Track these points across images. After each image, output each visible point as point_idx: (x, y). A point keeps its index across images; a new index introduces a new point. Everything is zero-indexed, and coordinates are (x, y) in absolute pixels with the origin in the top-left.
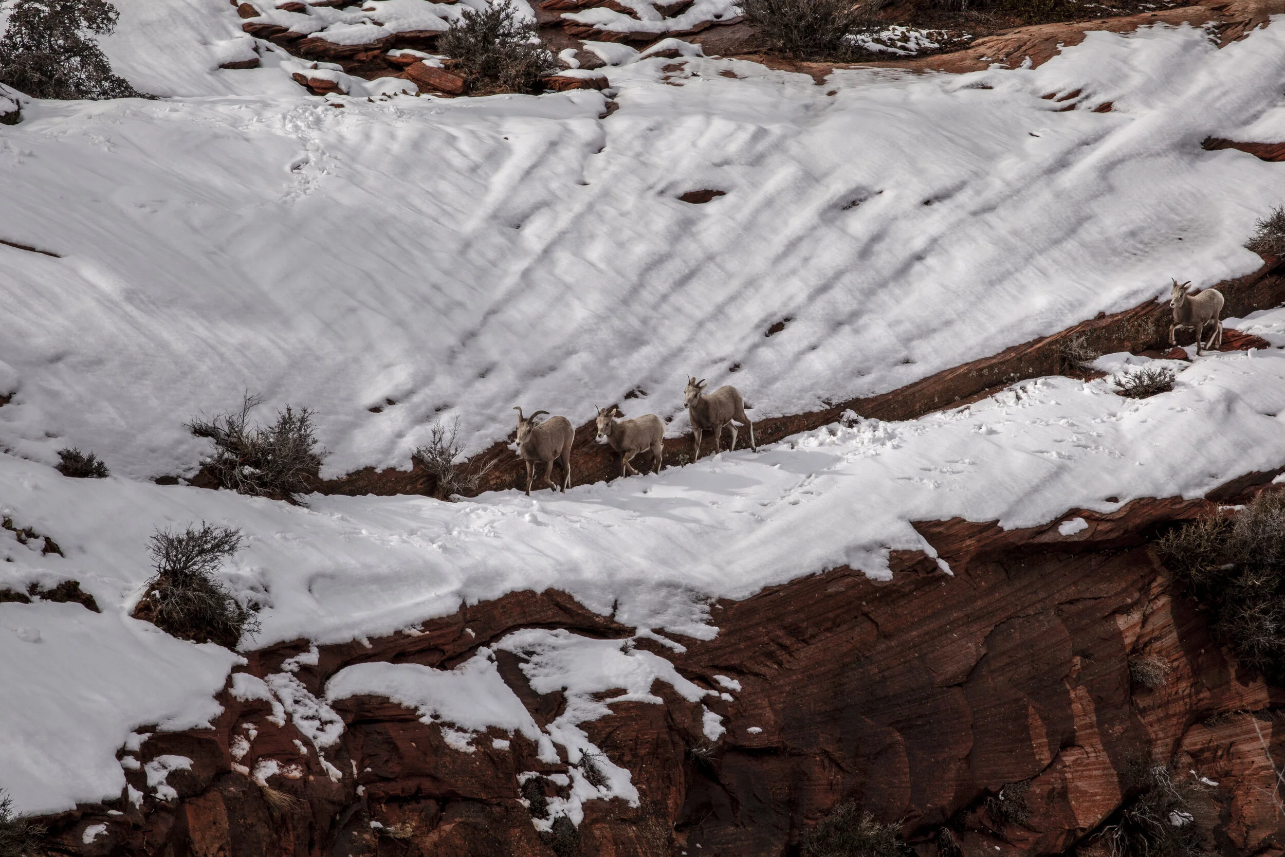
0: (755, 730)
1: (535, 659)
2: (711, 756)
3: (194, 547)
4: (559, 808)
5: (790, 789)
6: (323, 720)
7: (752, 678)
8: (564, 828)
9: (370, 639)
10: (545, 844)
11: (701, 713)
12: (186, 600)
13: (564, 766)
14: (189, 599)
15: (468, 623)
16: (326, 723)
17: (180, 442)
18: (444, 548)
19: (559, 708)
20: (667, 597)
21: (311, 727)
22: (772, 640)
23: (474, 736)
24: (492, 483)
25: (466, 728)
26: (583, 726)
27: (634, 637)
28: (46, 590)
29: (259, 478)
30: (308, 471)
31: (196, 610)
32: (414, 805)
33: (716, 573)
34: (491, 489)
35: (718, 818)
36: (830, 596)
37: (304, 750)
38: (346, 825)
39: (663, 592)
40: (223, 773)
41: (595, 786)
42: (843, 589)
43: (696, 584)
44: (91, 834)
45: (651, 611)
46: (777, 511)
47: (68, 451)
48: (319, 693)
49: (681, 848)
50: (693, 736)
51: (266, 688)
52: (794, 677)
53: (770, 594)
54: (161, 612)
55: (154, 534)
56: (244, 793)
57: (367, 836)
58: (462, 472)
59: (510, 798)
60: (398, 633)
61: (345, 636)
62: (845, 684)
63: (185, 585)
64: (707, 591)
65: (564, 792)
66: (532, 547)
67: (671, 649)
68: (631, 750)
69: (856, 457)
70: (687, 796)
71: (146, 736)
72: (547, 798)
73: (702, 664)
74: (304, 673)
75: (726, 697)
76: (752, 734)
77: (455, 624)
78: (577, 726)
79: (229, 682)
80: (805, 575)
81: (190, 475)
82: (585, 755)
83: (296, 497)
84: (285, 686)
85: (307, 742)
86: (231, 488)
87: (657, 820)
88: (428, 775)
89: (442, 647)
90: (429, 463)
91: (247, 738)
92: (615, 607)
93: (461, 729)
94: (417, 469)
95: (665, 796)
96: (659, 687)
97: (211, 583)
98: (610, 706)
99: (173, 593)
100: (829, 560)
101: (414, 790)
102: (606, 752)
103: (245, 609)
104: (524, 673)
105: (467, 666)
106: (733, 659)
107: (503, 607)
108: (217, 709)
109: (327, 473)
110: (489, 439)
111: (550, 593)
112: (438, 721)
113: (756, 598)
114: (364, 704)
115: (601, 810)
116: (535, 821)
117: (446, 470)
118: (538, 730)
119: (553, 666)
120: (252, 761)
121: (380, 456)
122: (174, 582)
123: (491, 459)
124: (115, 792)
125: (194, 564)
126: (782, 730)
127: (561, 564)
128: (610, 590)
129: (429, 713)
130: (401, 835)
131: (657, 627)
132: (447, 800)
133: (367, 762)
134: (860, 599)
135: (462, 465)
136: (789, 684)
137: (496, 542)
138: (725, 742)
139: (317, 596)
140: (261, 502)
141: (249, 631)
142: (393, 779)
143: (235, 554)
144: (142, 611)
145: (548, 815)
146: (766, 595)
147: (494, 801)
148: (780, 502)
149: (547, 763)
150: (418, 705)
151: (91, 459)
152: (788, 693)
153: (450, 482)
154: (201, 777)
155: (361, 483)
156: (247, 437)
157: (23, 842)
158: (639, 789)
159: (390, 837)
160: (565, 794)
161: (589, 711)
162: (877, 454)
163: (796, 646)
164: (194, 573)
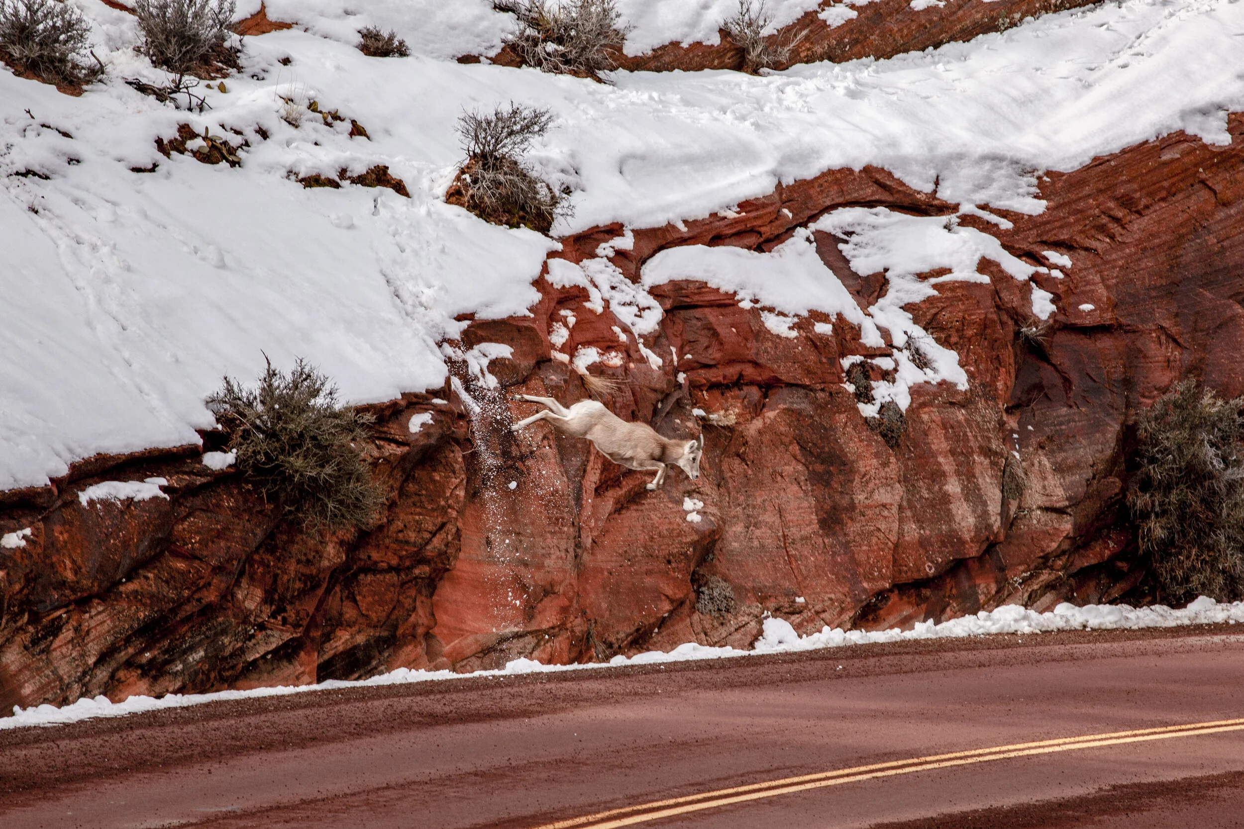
0: (1087, 307)
1: (854, 239)
2: (1040, 335)
3: (503, 128)
4: (886, 393)
5: (1124, 366)
6: (641, 306)
7: (1083, 253)
8: (891, 413)
9: (685, 222)
10: (872, 429)
11: (1030, 291)
12: (498, 184)
13: (888, 349)
14: (500, 183)
15: (784, 203)
16: (644, 309)
17: (481, 18)
18: (757, 126)
19: (881, 289)
20: (991, 171)
21: (629, 313)
22: (1104, 213)
23: (796, 320)
24: (802, 55)
25: (786, 312)
26: (907, 308)
27: (958, 214)
28: (355, 175)
29: (563, 55)
30: (612, 47)
31: (507, 194)
32: (735, 392)
33: (1043, 145)
34: (801, 61)
35: (1050, 399)
36: (1165, 164)
37: (623, 337)
38: (668, 413)
39: (987, 166)
40: (543, 361)
41: (922, 369)
42: (1178, 156)
43: (1022, 156)
44: (417, 422)
45: (975, 186)
46: (1106, 75)
47: (368, 30)
48: (635, 278)
49: (1012, 431)
50: (1020, 316)
51: (582, 274)
52: (1127, 251)
53: (1100, 164)
54: (472, 196)
55: (462, 116)
56: (565, 381)
57: (690, 424)
58: (771, 44)
59: (834, 383)
60: (714, 215)
61: (658, 220)
62: (1182, 255)
63: (495, 168)
64: (1034, 162)
65: (888, 376)
66: (848, 122)
67: (996, 225)
68: (958, 331)
69: (1189, 14)
70: (1016, 378)
71: (465, 324)
72: (872, 382)
73: (1030, 240)
74: (620, 256)
75: (1056, 274)
76: (1084, 311)
77: (772, 204)
78: (901, 308)
79: (545, 269)
80: (1137, 143)
81: (492, 54)
82: (910, 337)
83: (601, 74)
84: (601, 272)
85: (626, 330)
86: (535, 66)
87: (986, 402)
88: (750, 362)
89: (760, 229)
90: (737, 35)
91: (566, 325)
92: (937, 183)
93: (781, 314)
94: (724, 42)
95: (995, 378)
96: (985, 265)
97: (522, 166)
98: (935, 286)
99: (484, 177)
100: (1162, 125)
101: (735, 378)
102: (932, 334)
103: (557, 194)
104: (844, 254)
105: (785, 248)
106: (1063, 234)
107: (821, 185)
108: (535, 296)
109: (631, 49)
110: (799, 8)
111: (868, 170)
112: (758, 306)
113: (1087, 168)
114: (682, 289)
115: (928, 394)
116: (861, 406)
117: (755, 43)
118: (860, 313)
119: (874, 245)
120: (571, 348)
121: (686, 30)
122: (484, 165)
123: (801, 30)
124: (438, 382)
125: (504, 146)
126: (1115, 306)
127: (878, 139)
128: (931, 165)
129: (748, 298)
130: (724, 423)
131: (982, 203)
132: (769, 386)
133: (687, 348)
134: (1197, 165)
135: (771, 37)
136: (1122, 258)
137: (810, 118)
138: (1055, 321)
139: (628, 178)
140: (566, 81)
141: (562, 215)
142: (714, 366)
143: (545, 135)
144: (454, 196)
145: (874, 399)
146: (1096, 166)
147: (818, 386)
148: (1108, 66)
149: (871, 347)
150: (737, 289)
151: (391, 38)
152: (1121, 267)
153: (759, 56)
154: (522, 366)
155: (667, 59)
156: (549, 12)
157: (352, 431)
158: (967, 371)
159: (713, 425)
160: (890, 378)
161: (914, 292)
162: (1211, 10)
163: (1128, 218)
164: (503, 157)
